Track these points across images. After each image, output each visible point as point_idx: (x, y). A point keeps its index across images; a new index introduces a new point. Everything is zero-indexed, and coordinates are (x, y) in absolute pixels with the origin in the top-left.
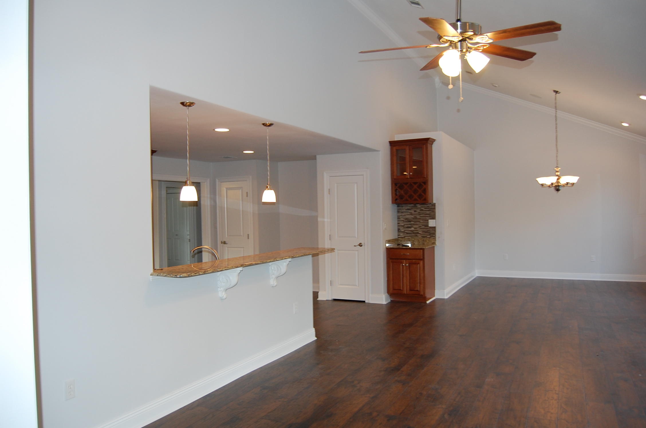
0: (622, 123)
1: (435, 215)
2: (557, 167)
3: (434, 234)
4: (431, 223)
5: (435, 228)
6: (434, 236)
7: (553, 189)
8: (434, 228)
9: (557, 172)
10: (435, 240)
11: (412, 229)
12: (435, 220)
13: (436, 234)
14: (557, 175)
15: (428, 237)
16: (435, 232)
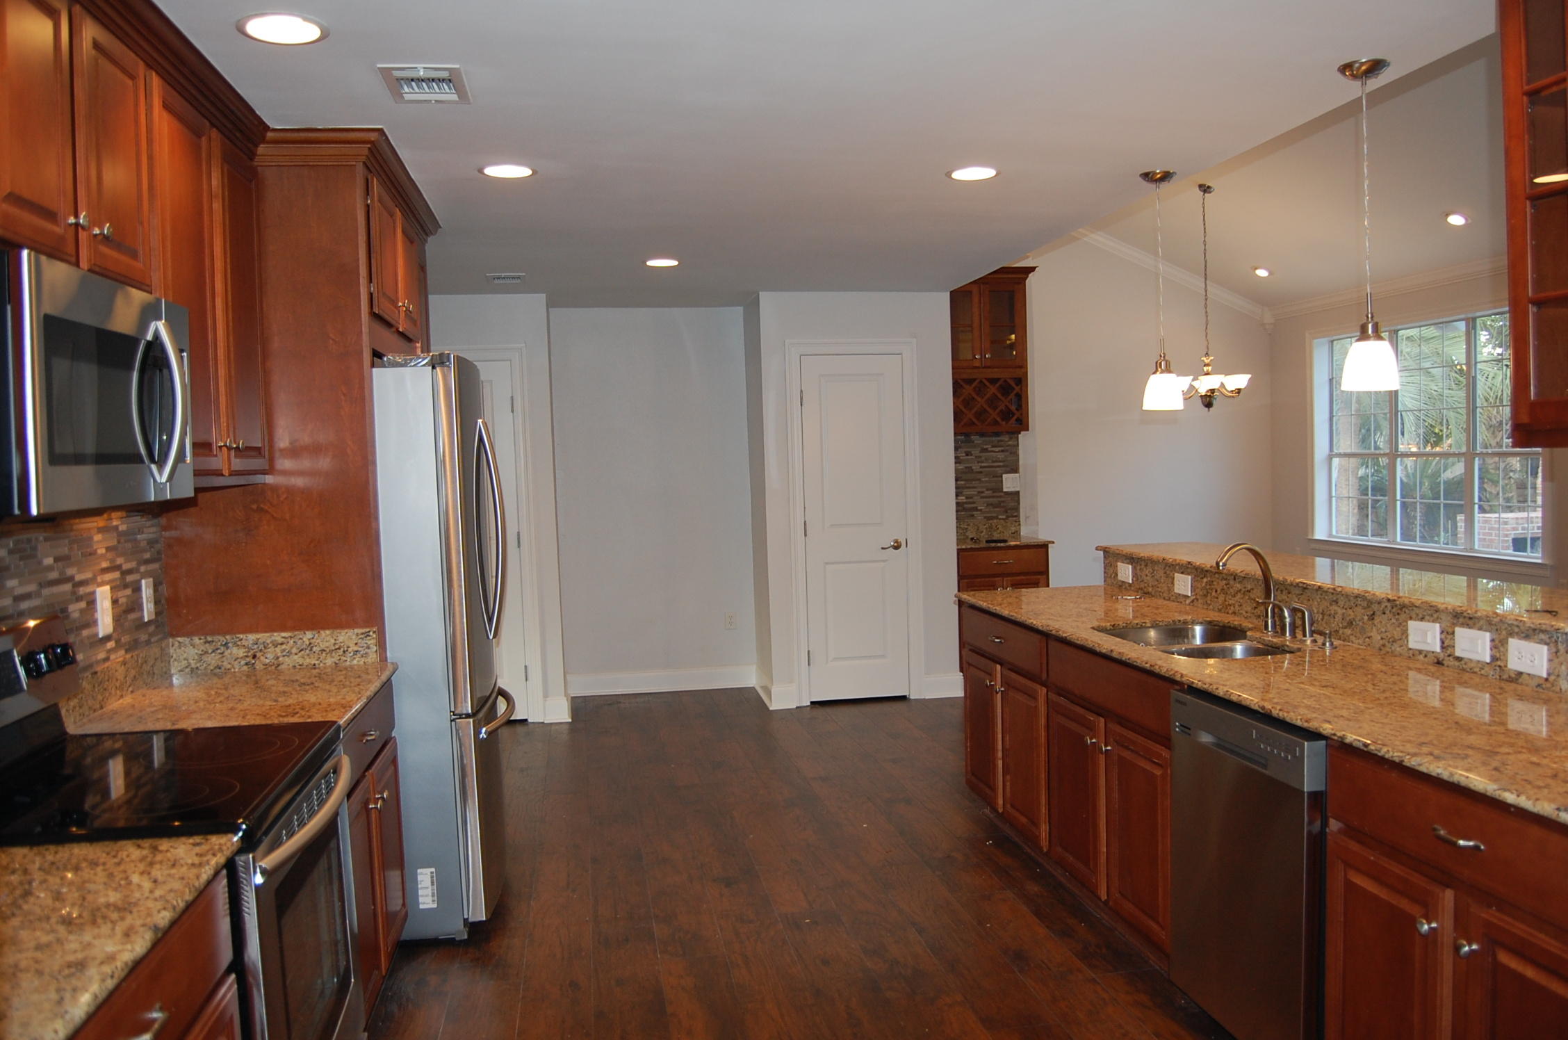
0: (1257, 268)
1: (1017, 462)
3: (1017, 509)
4: (1009, 483)
5: (1017, 494)
6: (1015, 514)
10: (1020, 525)
12: (1018, 475)
13: (1021, 510)
14: (1207, 374)
15: (1000, 517)
16: (1019, 504)
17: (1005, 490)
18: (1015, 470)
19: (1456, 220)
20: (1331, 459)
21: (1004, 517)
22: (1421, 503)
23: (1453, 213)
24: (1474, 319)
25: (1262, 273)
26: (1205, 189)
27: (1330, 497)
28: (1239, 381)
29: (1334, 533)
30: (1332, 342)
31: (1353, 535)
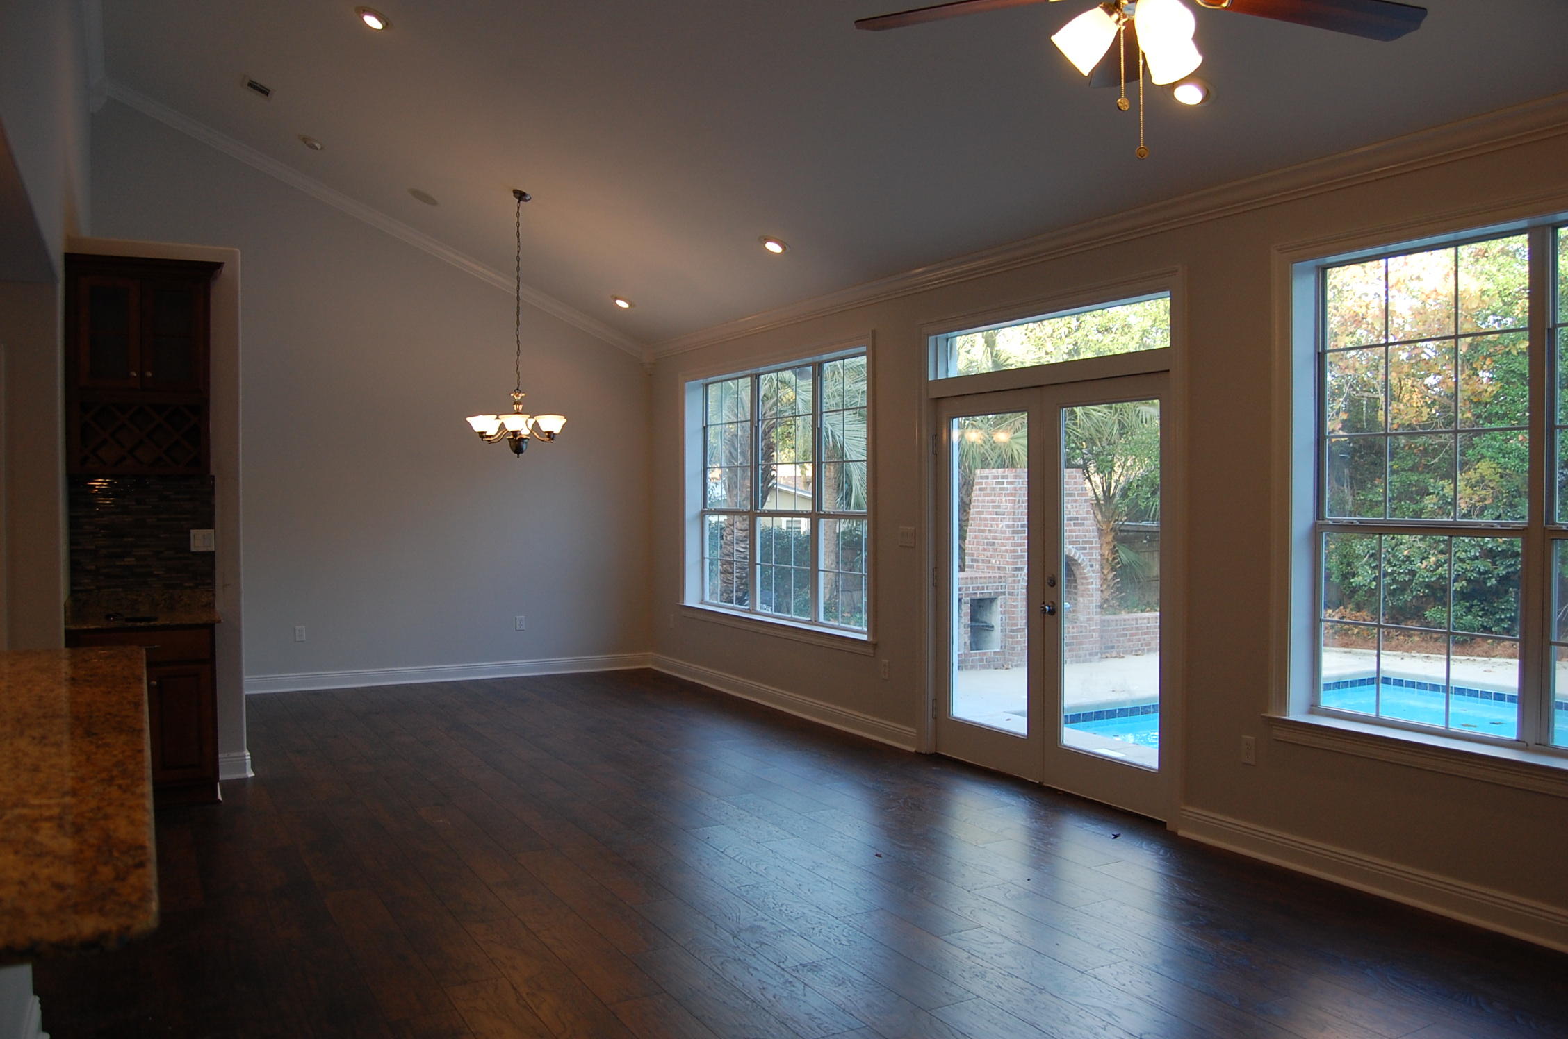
0: (617, 298)
1: (212, 514)
2: (518, 390)
3: (211, 575)
4: (200, 540)
5: (211, 555)
6: (209, 581)
7: (507, 446)
8: (209, 557)
9: (517, 403)
10: (214, 595)
11: (129, 561)
12: (213, 530)
13: (217, 577)
14: (518, 413)
15: (187, 585)
16: (214, 568)
17: (193, 549)
18: (209, 524)
19: (774, 248)
20: (704, 515)
21: (191, 585)
22: (776, 567)
23: (771, 240)
24: (820, 365)
25: (622, 304)
26: (521, 196)
27: (703, 558)
28: (553, 423)
29: (707, 598)
30: (707, 385)
31: (721, 601)
